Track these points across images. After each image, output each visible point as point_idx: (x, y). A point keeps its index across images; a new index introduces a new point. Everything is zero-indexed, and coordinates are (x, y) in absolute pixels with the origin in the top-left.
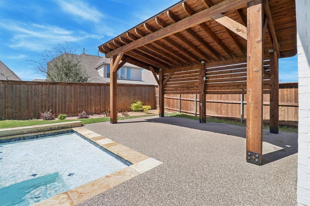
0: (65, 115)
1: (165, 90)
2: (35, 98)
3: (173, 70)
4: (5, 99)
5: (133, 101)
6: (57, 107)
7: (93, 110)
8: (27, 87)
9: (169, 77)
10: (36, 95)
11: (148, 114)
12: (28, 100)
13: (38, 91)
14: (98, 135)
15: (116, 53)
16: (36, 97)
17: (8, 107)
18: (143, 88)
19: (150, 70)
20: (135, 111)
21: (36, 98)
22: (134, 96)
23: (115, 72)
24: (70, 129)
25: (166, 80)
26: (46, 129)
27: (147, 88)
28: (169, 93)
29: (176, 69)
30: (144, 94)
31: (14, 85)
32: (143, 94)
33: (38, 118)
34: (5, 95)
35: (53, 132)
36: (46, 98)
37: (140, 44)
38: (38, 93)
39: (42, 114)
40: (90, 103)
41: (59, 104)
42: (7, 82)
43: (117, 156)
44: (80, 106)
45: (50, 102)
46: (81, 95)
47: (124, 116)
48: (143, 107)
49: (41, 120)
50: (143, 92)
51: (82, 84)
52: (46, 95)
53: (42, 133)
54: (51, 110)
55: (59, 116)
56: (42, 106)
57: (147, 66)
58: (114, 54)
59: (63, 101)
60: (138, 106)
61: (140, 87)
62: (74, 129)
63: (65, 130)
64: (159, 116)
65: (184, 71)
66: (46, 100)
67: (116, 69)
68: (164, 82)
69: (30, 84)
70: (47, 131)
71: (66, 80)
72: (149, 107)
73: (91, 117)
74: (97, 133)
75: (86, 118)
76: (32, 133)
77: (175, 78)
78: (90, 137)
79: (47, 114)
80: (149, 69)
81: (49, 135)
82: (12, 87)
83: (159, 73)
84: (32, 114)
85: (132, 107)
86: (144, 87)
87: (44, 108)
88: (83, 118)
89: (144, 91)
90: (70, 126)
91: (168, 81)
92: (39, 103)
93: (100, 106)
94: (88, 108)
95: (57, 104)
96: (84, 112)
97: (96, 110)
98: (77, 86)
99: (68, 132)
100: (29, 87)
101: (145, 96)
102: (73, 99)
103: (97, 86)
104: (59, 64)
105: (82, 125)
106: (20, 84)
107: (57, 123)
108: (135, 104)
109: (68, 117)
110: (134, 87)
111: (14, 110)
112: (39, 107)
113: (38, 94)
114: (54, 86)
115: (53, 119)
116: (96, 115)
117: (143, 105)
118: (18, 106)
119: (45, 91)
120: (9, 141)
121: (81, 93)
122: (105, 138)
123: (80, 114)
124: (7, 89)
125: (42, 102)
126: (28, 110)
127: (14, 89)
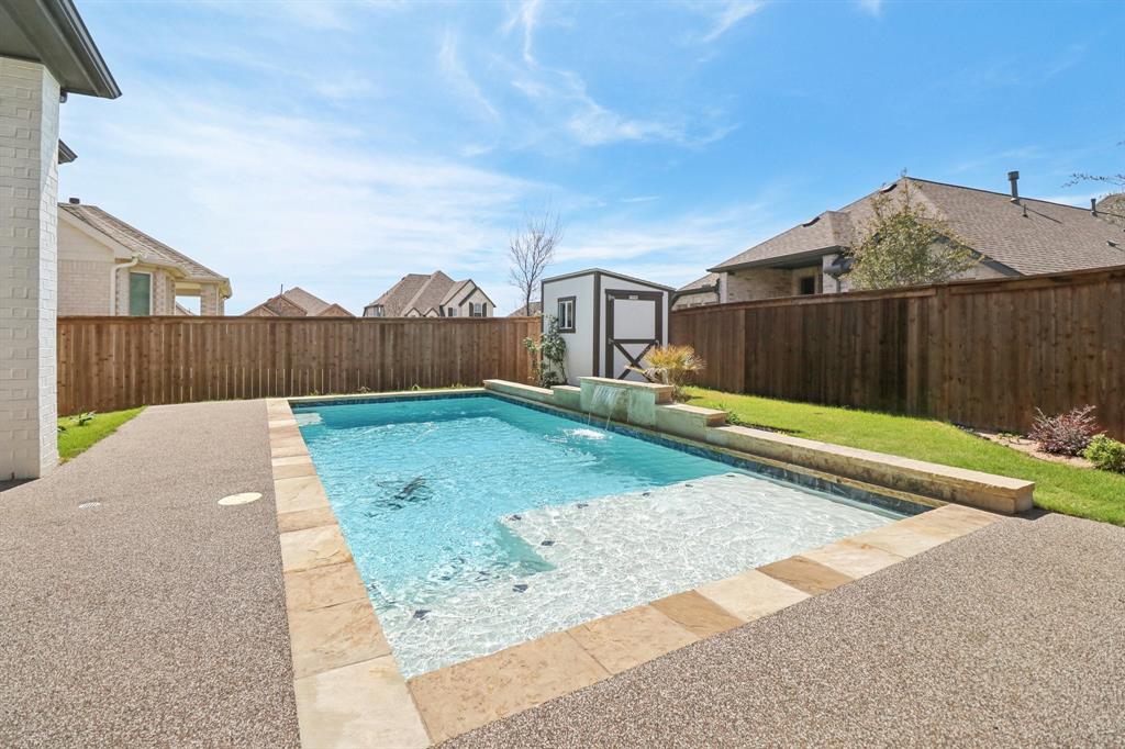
2: (1040, 347)
4: (943, 347)
8: (1012, 303)
10: (1043, 335)
12: (1014, 356)
13: (1054, 315)
16: (1044, 344)
17: (951, 378)
21: (1044, 349)
31: (969, 299)
34: (943, 335)
36: (1090, 351)
38: (1053, 322)
42: (946, 290)
45: (1110, 368)
52: (1093, 332)
54: (1087, 409)
56: (1071, 386)
66: (1091, 357)
69: (1023, 290)
76: (810, 466)
82: (964, 306)
92: (1057, 371)
100: (1020, 300)
106: (987, 293)
111: (968, 390)
112: (1057, 386)
113: (1053, 328)
118: (980, 377)
124: (947, 312)
125: (1071, 368)
126: (1016, 395)
127: (969, 311)
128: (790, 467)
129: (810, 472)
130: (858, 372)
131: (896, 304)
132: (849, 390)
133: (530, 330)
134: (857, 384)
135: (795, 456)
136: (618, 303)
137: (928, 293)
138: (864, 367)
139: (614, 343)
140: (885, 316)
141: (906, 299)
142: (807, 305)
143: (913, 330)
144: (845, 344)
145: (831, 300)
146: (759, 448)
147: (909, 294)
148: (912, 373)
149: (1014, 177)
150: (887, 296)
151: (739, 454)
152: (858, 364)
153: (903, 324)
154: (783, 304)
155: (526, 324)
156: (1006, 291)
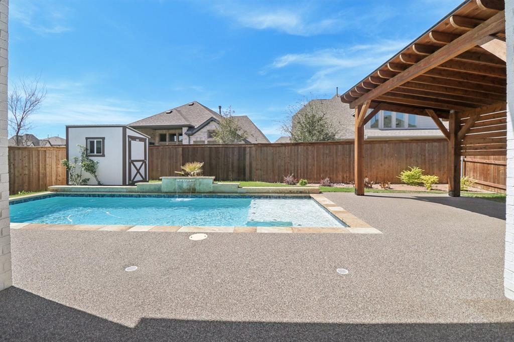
0: (306, 181)
1: (462, 148)
2: (279, 161)
3: (478, 109)
4: (256, 161)
5: (405, 168)
6: (299, 171)
7: (340, 178)
9: (469, 125)
10: (279, 158)
11: (432, 189)
12: (273, 164)
13: (282, 153)
14: (332, 203)
15: (362, 102)
17: (258, 169)
18: (427, 145)
19: (428, 116)
20: (408, 184)
22: (407, 157)
23: (361, 127)
24: (307, 195)
25: (463, 129)
26: (286, 192)
27: (436, 144)
28: (470, 153)
29: (484, 108)
30: (429, 155)
32: (427, 155)
33: (281, 182)
34: (256, 158)
35: (292, 195)
36: (289, 161)
37: (389, 87)
39: (285, 177)
40: (337, 168)
41: (301, 168)
42: (257, 145)
43: (342, 221)
44: (323, 171)
45: (292, 165)
46: (325, 157)
47: (383, 189)
48: (423, 177)
49: (284, 184)
50: (427, 151)
51: (327, 144)
52: (289, 157)
53: (283, 195)
54: (293, 174)
55: (300, 182)
56: (285, 169)
57: (422, 110)
58: (359, 104)
59: (305, 164)
60: (413, 175)
61: (420, 144)
62: (311, 195)
63: (303, 195)
64: (449, 194)
65: (500, 110)
66: (289, 163)
67: (361, 123)
68: (460, 134)
70: (287, 193)
71: (310, 139)
72: (435, 178)
73: (336, 186)
74: (333, 201)
75: (330, 186)
76: (275, 193)
77: (484, 124)
78: (323, 203)
79: (289, 178)
80: (426, 115)
81: (289, 198)
82: (261, 150)
83: (450, 117)
84: (276, 177)
85: (402, 177)
86: (429, 142)
87: (287, 172)
88: (325, 186)
89: (429, 150)
90: (308, 192)
91: (469, 131)
92: (282, 166)
93: (350, 172)
94: (333, 174)
95: (299, 168)
96: (327, 179)
97: (343, 178)
98: (320, 146)
99: (305, 197)
100: (274, 149)
101: (431, 158)
102: (315, 162)
103: (345, 146)
104: (303, 120)
105: (320, 193)
107: (298, 187)
108: (408, 173)
109: (309, 183)
110: (408, 144)
111: (263, 172)
112: (282, 170)
113: (281, 156)
114: (296, 147)
115: (294, 184)
116: (343, 184)
117: (424, 174)
118: (265, 169)
119: (288, 153)
120: (260, 197)
121: (325, 155)
122: (338, 206)
123: (322, 181)
124: (257, 151)
125: (285, 166)
126: (274, 173)
127: (263, 151)
128: (270, 194)
129: (277, 195)
130: (230, 169)
131: (243, 148)
132: (228, 175)
133: (47, 155)
134: (230, 173)
135: (270, 191)
136: (133, 142)
137: (253, 146)
138: (233, 167)
139: (132, 162)
140: (239, 152)
141: (245, 147)
142: (211, 147)
143: (248, 156)
144: (226, 161)
145: (221, 146)
146: (258, 191)
147: (246, 146)
148: (247, 169)
149: (220, 107)
150: (240, 146)
151: (251, 194)
152: (230, 167)
153: (245, 155)
154: (201, 146)
155: (45, 151)
156: (272, 147)
